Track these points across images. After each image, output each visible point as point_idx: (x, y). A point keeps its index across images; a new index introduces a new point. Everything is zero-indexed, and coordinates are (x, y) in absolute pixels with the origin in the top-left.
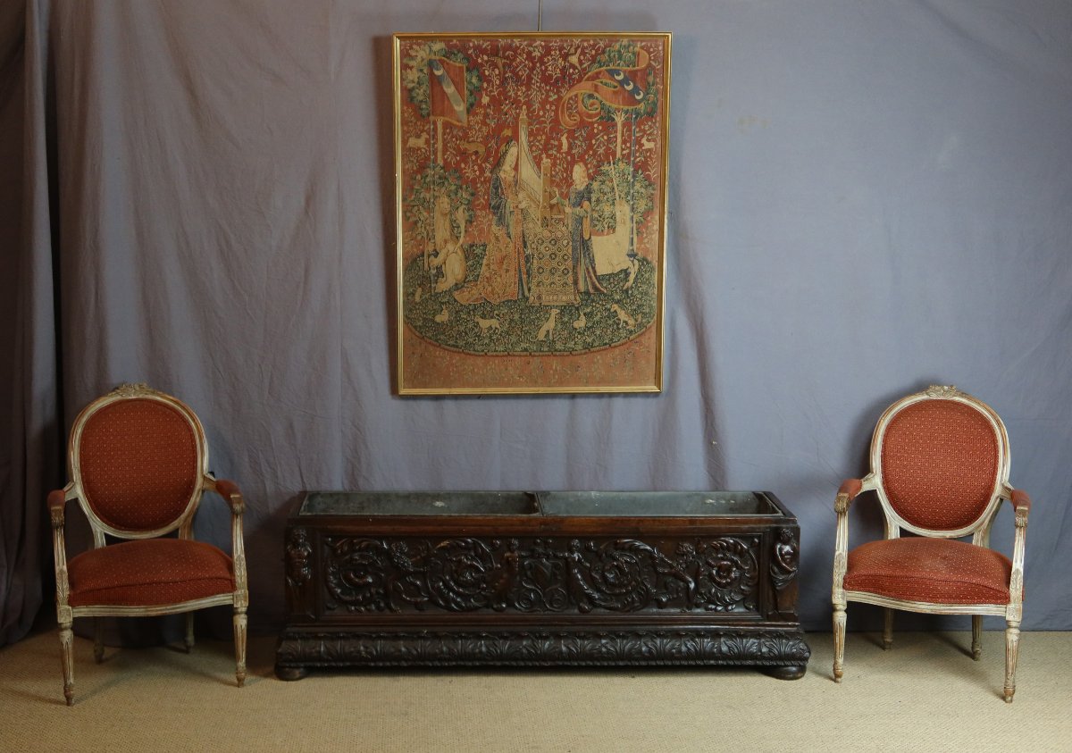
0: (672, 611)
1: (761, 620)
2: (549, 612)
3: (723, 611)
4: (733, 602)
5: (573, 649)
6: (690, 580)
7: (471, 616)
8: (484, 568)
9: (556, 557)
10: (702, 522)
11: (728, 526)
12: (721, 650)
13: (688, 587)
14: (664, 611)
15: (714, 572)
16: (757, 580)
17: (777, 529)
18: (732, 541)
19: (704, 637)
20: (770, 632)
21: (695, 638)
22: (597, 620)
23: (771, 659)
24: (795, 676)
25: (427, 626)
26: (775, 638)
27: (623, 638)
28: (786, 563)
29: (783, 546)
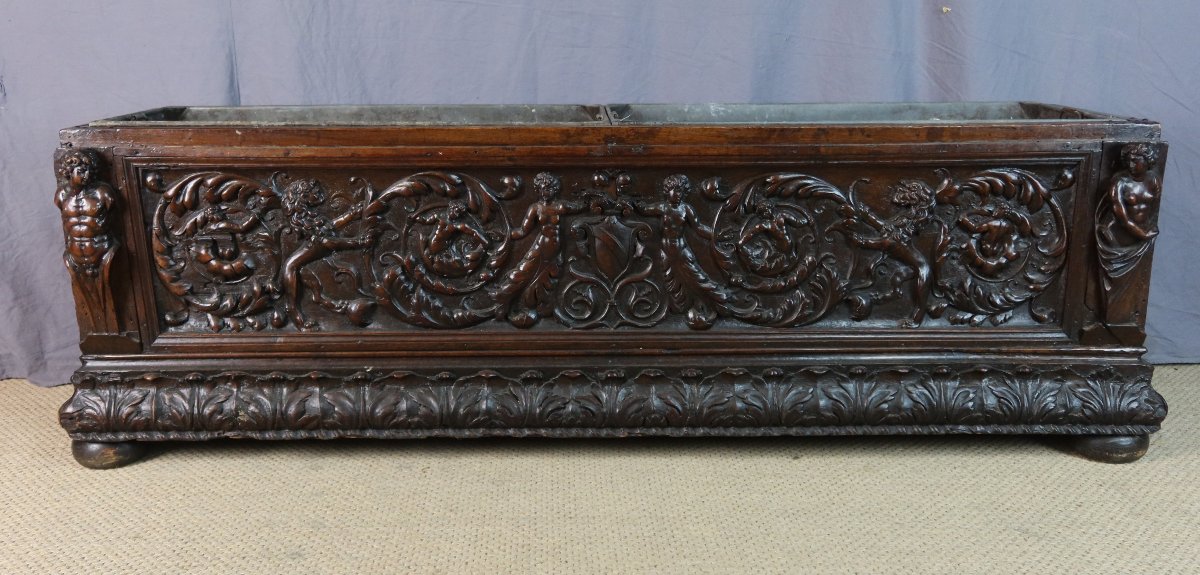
0: (879, 324)
1: (1066, 343)
2: (626, 329)
3: (987, 323)
4: (1009, 305)
5: (677, 405)
6: (921, 260)
7: (465, 336)
8: (487, 236)
9: (639, 213)
10: (955, 133)
11: (1012, 142)
12: (983, 404)
13: (917, 274)
14: (864, 324)
15: (973, 242)
16: (1063, 257)
17: (1117, 147)
18: (1014, 177)
19: (946, 376)
20: (1084, 369)
21: (927, 378)
22: (723, 346)
23: (1086, 421)
24: (1130, 456)
25: (374, 357)
26: (1093, 378)
27: (779, 379)
28: (1134, 221)
29: (1130, 185)
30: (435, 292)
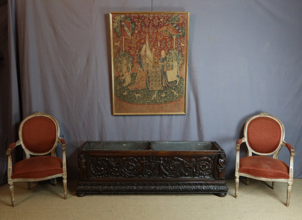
0: (189, 178)
1: (214, 180)
2: (154, 178)
3: (203, 178)
4: (206, 175)
5: (161, 189)
7: (131, 179)
8: (135, 166)
9: (156, 162)
10: (198, 153)
12: (203, 189)
14: (187, 178)
15: (201, 167)
16: (213, 169)
18: (206, 158)
19: (198, 185)
20: (217, 184)
21: (195, 185)
22: (167, 180)
23: (217, 191)
24: (224, 196)
25: (119, 182)
26: (218, 185)
27: (175, 185)
28: (222, 165)
29: (221, 160)
30: (128, 173)
